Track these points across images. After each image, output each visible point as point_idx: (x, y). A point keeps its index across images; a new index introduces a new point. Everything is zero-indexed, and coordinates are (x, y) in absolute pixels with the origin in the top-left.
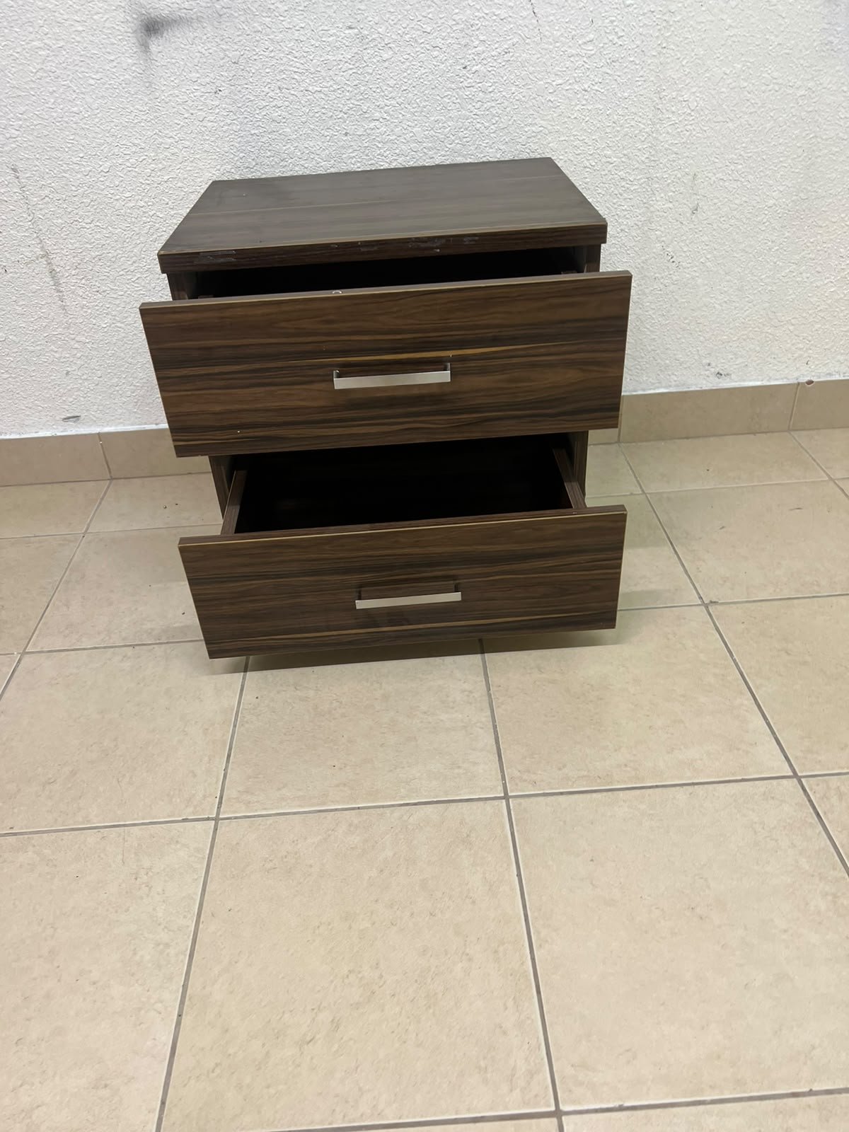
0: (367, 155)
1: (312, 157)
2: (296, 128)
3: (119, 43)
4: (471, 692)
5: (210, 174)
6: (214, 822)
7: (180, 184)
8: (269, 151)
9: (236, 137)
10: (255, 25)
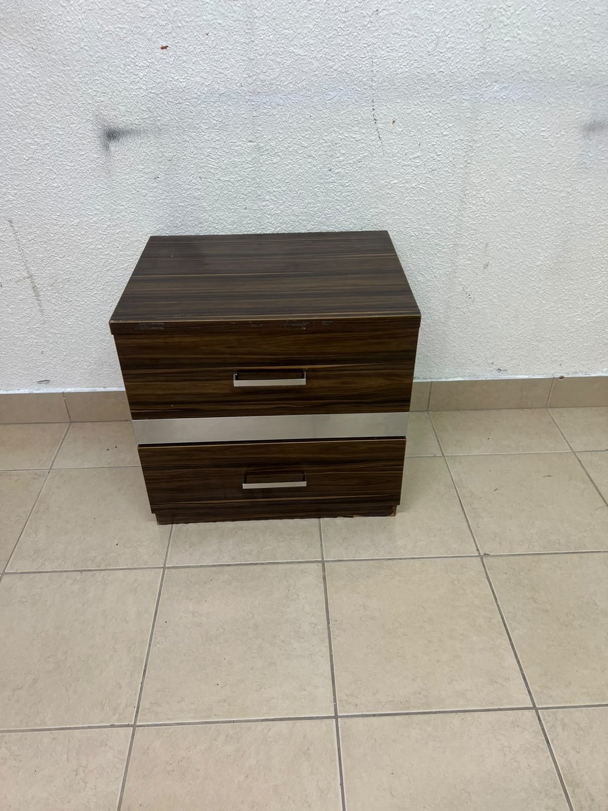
0: (260, 222)
1: (221, 222)
2: (211, 203)
3: (88, 144)
4: (316, 624)
5: (149, 230)
6: (132, 728)
8: (191, 217)
9: (168, 207)
10: (185, 137)
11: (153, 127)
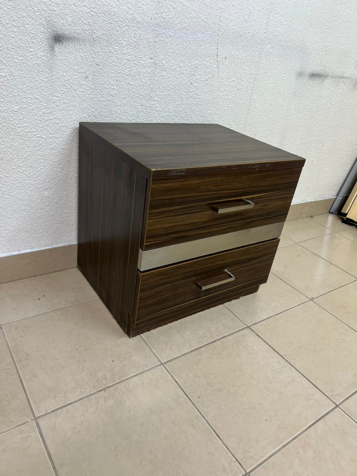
1: (125, 114)
2: (121, 100)
4: (279, 362)
5: (75, 118)
7: (58, 122)
8: (107, 109)
9: (92, 101)
10: (111, 49)
11: (90, 38)
